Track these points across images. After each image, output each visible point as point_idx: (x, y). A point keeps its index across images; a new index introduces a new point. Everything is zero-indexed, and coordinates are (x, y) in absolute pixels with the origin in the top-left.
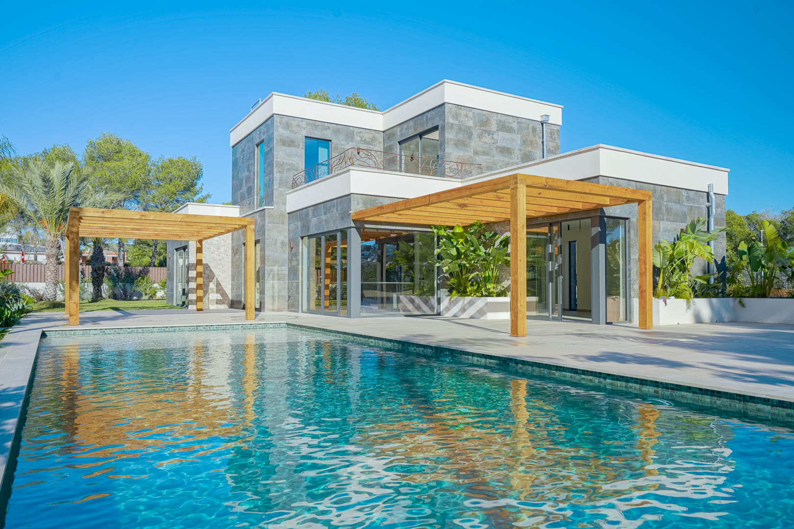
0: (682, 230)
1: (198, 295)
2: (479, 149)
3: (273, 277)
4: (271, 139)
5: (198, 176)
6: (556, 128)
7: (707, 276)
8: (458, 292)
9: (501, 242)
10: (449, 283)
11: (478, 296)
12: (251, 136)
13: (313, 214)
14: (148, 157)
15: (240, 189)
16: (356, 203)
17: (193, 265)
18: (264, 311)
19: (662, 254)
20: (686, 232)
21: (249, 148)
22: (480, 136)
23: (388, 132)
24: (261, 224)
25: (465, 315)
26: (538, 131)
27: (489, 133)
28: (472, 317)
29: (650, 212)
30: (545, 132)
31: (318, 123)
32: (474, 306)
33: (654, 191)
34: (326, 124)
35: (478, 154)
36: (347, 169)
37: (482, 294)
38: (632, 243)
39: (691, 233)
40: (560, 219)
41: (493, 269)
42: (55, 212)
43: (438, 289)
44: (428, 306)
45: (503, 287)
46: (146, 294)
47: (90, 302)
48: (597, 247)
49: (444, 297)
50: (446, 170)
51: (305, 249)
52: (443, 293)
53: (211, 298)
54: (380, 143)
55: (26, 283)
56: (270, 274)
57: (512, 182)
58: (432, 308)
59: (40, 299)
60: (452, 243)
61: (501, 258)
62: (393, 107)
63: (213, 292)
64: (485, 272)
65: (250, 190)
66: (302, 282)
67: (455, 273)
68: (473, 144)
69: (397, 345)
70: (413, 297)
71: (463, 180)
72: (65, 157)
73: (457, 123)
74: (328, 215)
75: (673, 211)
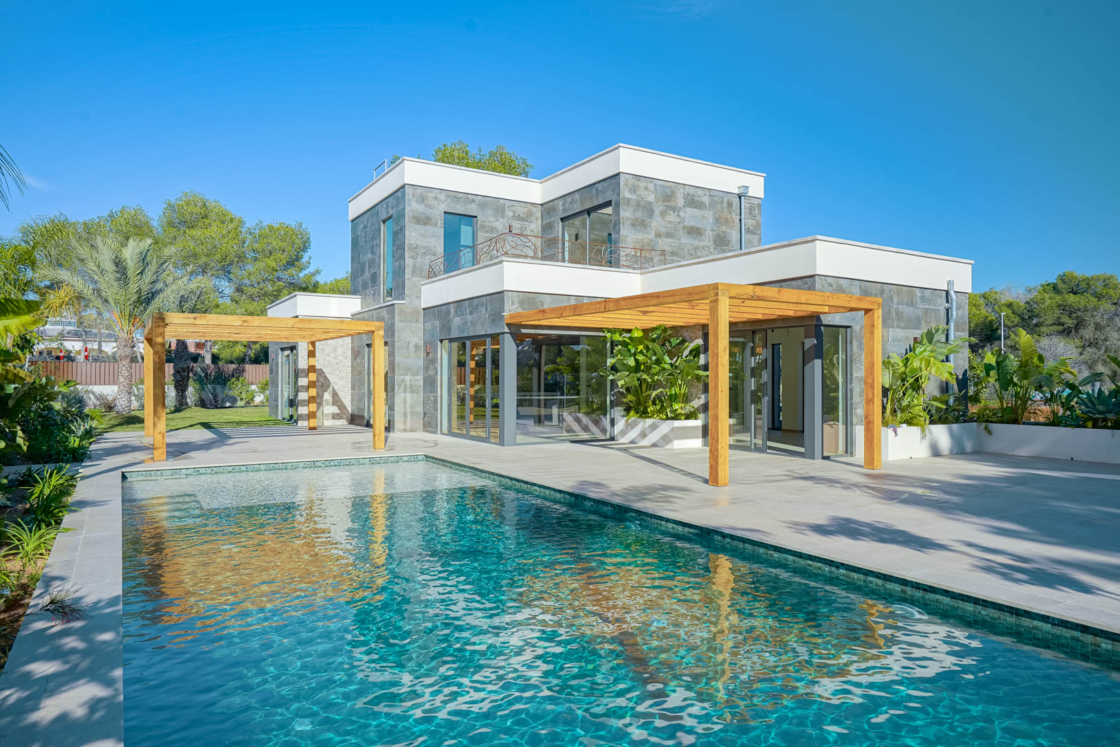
0: (915, 339)
1: (311, 410)
2: (663, 230)
3: (405, 389)
4: (402, 215)
5: (305, 248)
6: (756, 202)
7: (945, 397)
8: (637, 412)
9: (691, 352)
10: (625, 400)
11: (662, 419)
12: (376, 208)
13: (456, 312)
14: (241, 223)
15: (362, 275)
16: (510, 303)
17: (303, 370)
18: (394, 432)
19: (891, 372)
20: (921, 343)
21: (373, 224)
22: (663, 214)
23: (547, 206)
24: (389, 322)
25: (645, 442)
26: (734, 206)
27: (674, 209)
28: (654, 445)
29: (879, 323)
30: (743, 207)
31: (460, 195)
32: (656, 430)
33: (882, 292)
34: (470, 196)
35: (660, 236)
36: (499, 259)
37: (667, 416)
38: (854, 357)
39: (928, 344)
40: (765, 326)
41: (680, 385)
42: (129, 303)
43: (612, 407)
44: (599, 428)
45: (693, 407)
46: (242, 399)
47: (172, 413)
48: (811, 363)
49: (619, 418)
50: (621, 259)
51: (444, 356)
52: (618, 412)
53: (325, 412)
54: (537, 219)
55: (91, 387)
56: (400, 386)
57: (712, 293)
58: (604, 431)
59: (110, 408)
60: (629, 351)
61: (691, 371)
62: (554, 175)
63: (328, 404)
64: (670, 389)
65: (374, 278)
66: (441, 395)
67: (633, 388)
68: (654, 224)
69: (569, 497)
70: (580, 415)
71: (643, 271)
72: (137, 223)
73: (635, 197)
74: (475, 315)
75: (904, 315)
